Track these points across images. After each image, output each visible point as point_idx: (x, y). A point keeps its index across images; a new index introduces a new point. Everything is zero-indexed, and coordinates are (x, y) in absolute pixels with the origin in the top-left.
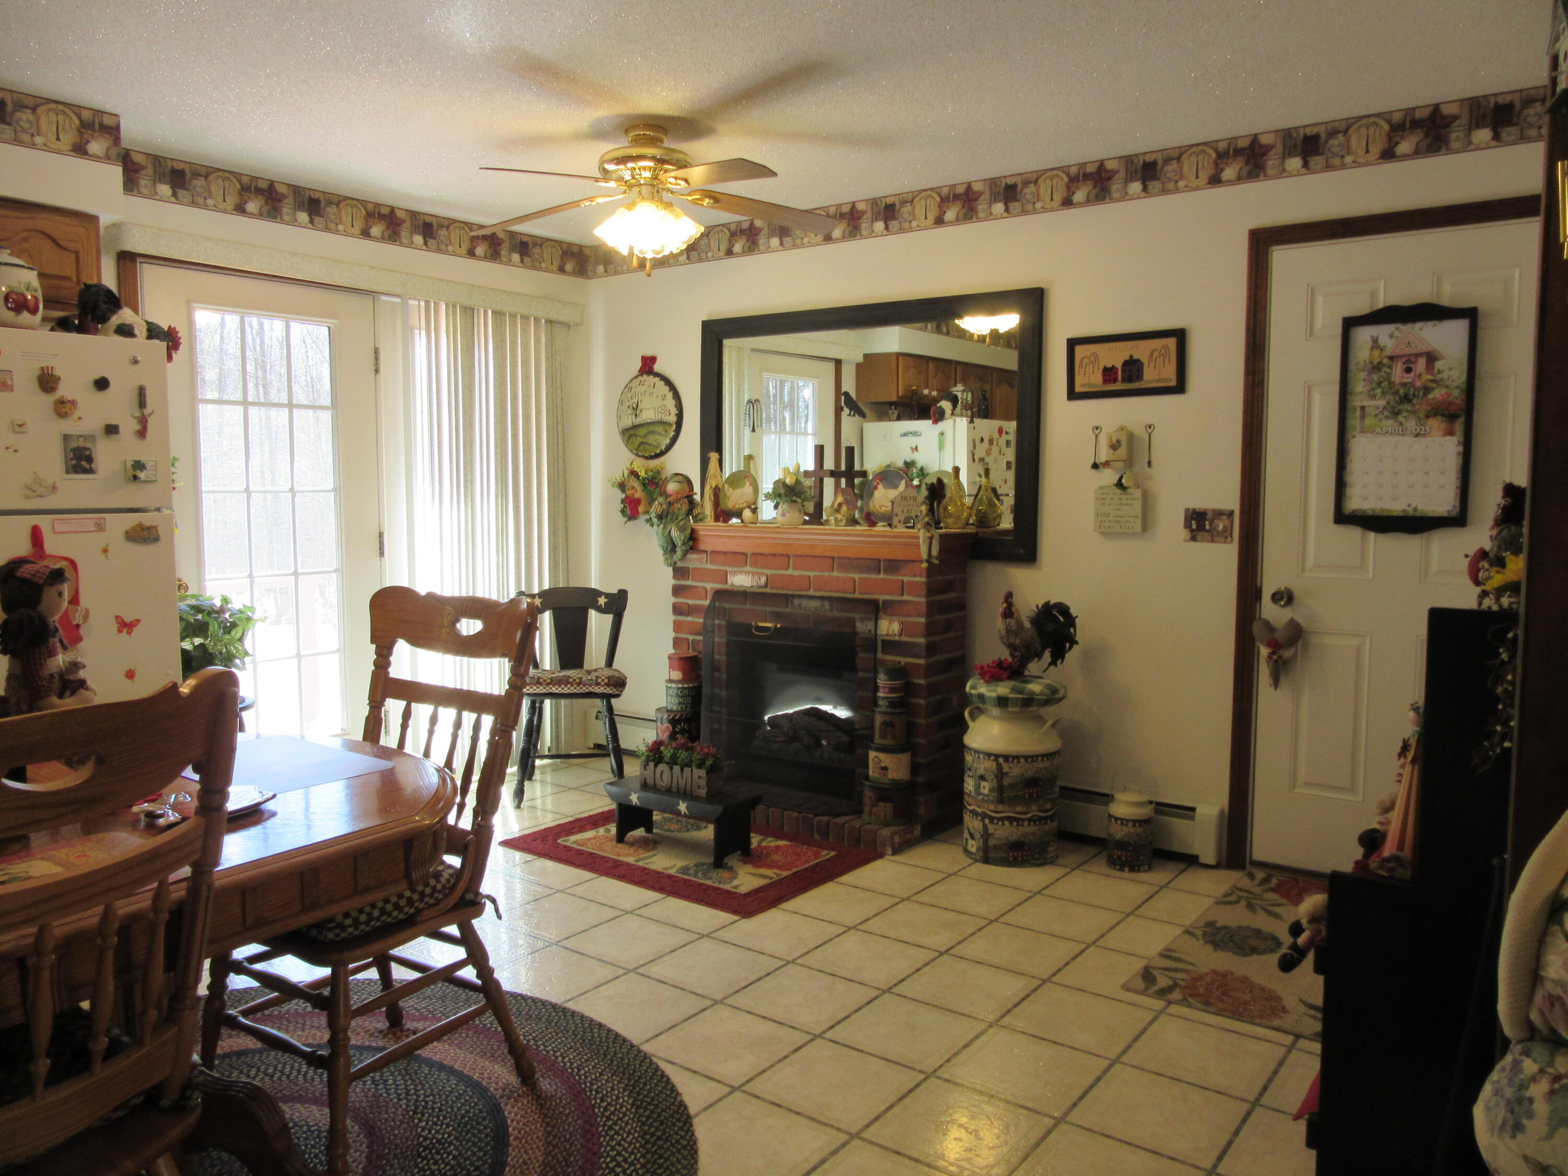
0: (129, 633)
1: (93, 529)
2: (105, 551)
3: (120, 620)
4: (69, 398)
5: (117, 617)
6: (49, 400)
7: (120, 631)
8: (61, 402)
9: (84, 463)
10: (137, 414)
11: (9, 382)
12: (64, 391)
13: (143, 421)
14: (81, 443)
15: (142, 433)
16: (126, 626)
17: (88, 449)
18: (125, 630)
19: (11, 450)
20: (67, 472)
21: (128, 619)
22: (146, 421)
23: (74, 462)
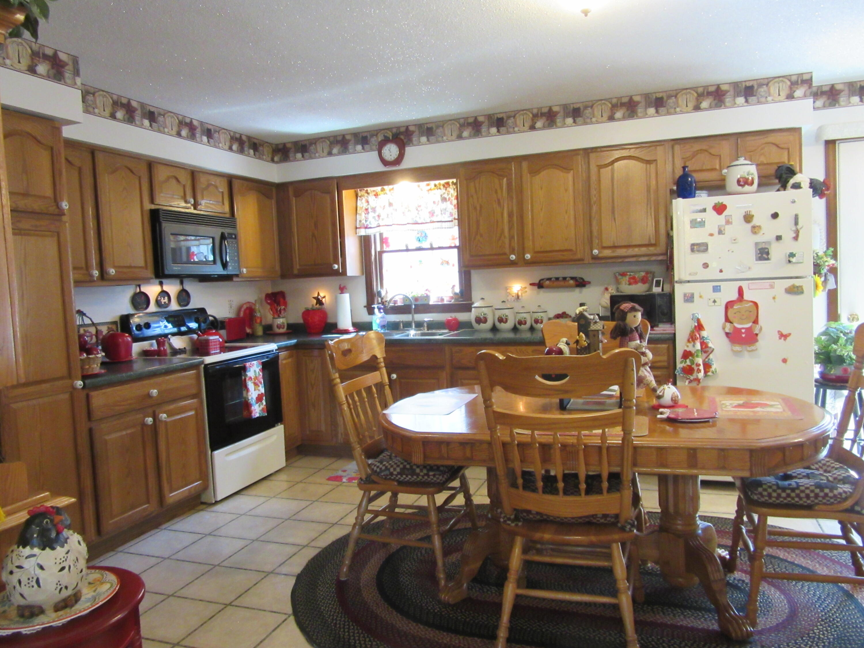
0: (785, 340)
1: (769, 287)
2: (774, 298)
3: (780, 333)
4: (758, 224)
5: (779, 331)
6: (749, 226)
7: (780, 339)
8: (754, 227)
9: (765, 256)
10: (794, 228)
11: (730, 220)
12: (756, 222)
13: (797, 232)
14: (763, 246)
15: (796, 238)
16: (783, 336)
17: (767, 248)
18: (783, 338)
19: (730, 252)
20: (756, 260)
21: (785, 333)
22: (799, 232)
23: (760, 255)
